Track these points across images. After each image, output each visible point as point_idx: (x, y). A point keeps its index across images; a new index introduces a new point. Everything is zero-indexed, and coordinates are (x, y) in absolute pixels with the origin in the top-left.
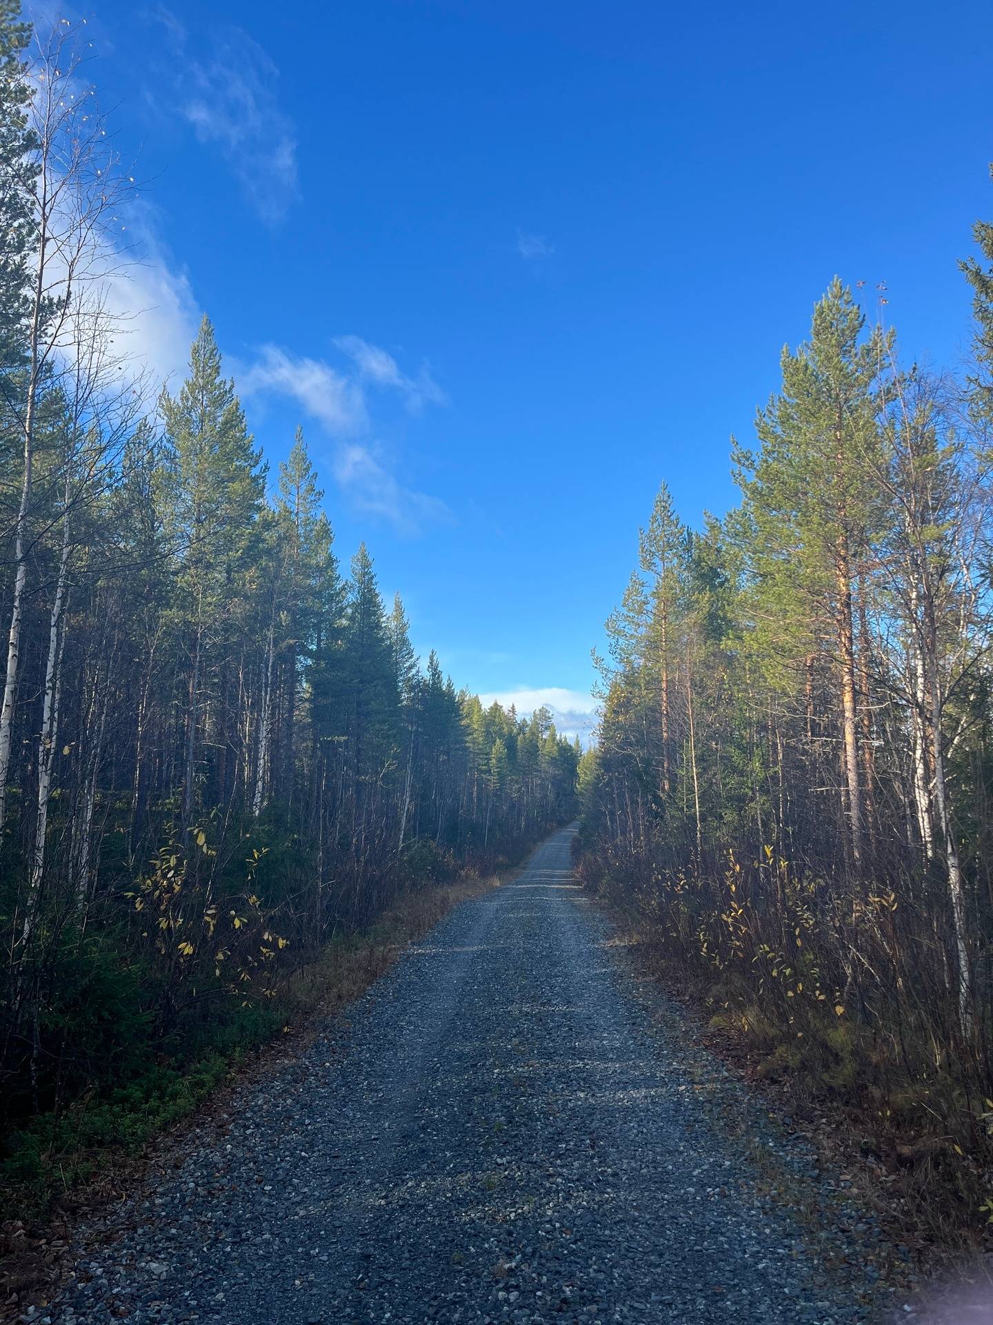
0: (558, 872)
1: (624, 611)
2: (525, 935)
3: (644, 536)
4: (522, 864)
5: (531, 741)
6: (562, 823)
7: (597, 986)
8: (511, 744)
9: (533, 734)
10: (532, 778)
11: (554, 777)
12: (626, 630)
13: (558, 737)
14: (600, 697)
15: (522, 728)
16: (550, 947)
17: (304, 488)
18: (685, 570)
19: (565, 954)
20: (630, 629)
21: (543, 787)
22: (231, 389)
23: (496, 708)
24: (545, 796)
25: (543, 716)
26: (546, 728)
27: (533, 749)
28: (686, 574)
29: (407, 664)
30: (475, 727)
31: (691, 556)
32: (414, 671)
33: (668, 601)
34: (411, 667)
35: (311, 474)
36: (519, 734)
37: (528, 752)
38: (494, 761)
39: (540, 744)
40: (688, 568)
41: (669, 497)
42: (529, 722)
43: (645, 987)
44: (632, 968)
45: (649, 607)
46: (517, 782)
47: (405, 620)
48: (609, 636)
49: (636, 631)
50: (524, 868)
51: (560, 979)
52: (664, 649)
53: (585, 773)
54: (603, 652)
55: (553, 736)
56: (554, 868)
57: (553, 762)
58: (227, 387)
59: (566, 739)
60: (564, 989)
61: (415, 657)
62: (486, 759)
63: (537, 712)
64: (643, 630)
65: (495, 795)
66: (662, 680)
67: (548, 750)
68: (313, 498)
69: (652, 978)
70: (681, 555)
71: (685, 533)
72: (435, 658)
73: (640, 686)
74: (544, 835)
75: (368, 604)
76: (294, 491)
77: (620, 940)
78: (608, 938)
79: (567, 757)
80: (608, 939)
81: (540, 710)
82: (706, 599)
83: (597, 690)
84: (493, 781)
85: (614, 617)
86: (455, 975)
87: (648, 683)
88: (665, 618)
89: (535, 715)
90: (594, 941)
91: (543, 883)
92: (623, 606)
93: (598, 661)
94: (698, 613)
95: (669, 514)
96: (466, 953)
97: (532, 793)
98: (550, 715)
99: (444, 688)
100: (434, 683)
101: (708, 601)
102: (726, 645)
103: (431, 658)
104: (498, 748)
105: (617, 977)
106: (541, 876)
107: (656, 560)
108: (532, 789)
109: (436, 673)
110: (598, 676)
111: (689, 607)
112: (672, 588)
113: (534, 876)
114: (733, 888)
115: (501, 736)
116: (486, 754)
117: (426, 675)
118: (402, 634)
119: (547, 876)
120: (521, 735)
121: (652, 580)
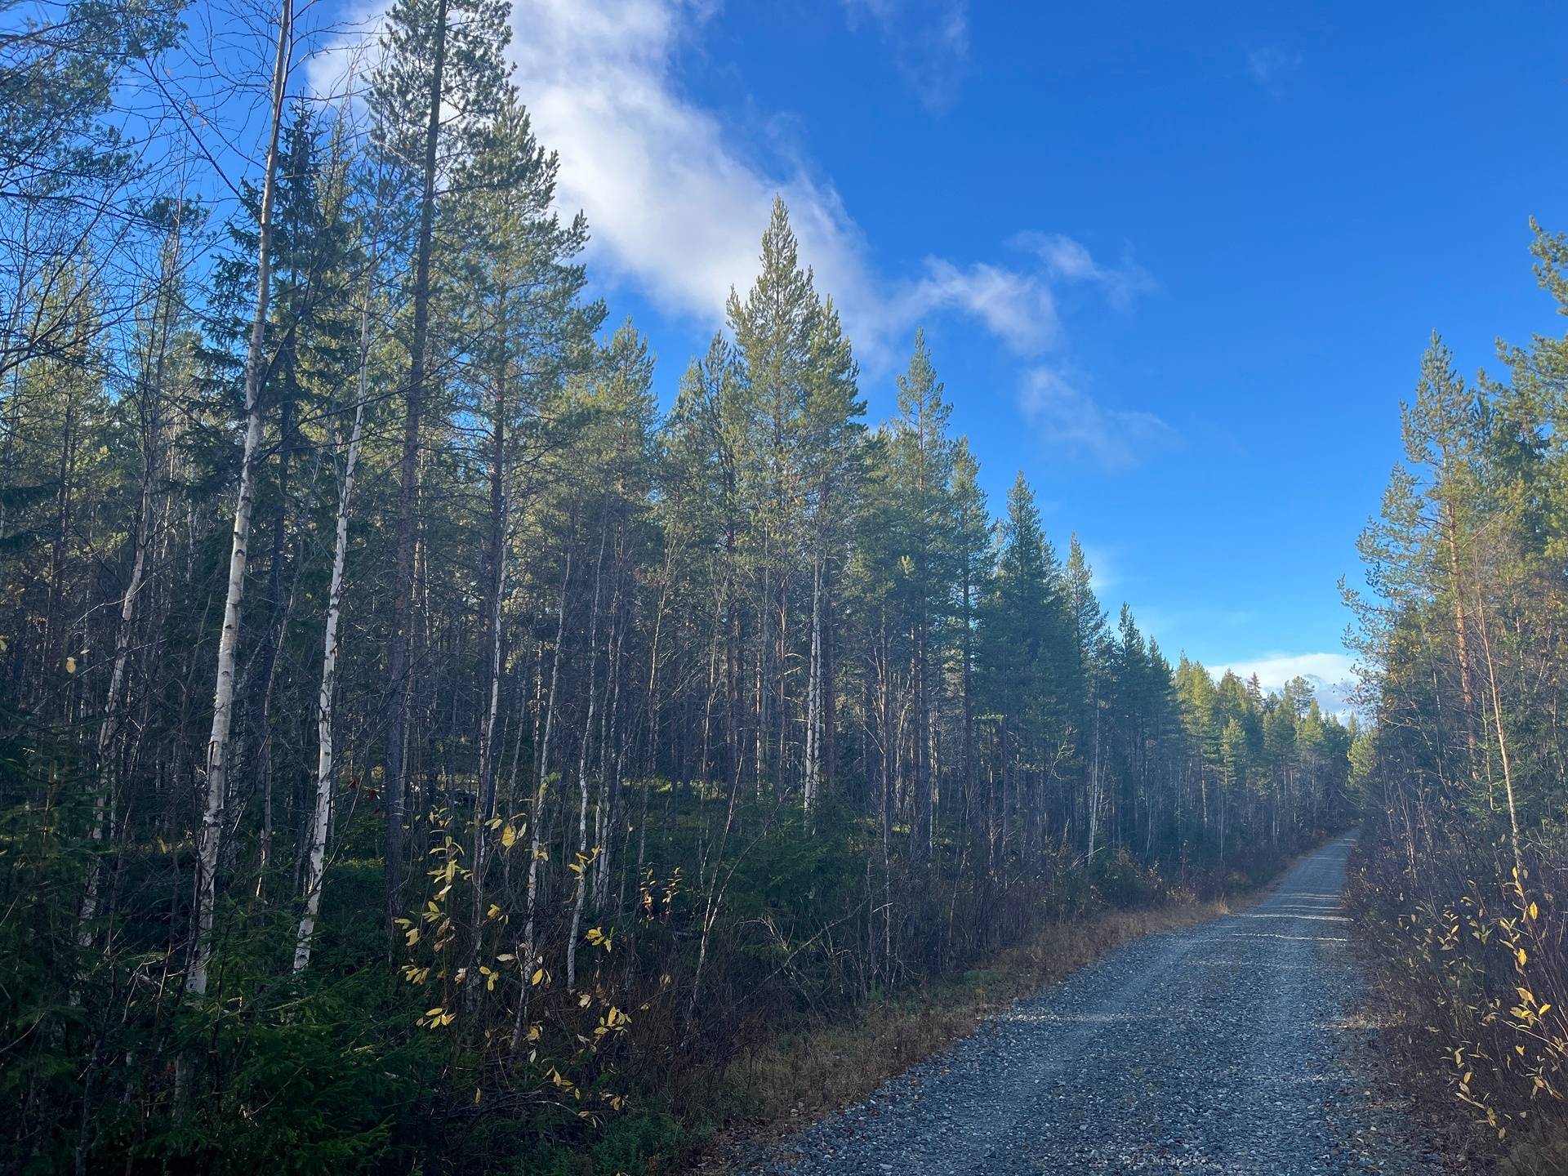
0: (1323, 897)
1: (1386, 522)
2: (1205, 998)
3: (1408, 412)
4: (1271, 886)
5: (1282, 721)
6: (1334, 831)
7: (1289, 1113)
8: (1251, 725)
9: (1284, 712)
10: (1287, 771)
11: (1320, 768)
12: (1390, 549)
13: (1323, 717)
14: (1356, 647)
15: (1270, 705)
16: (1238, 1025)
17: (927, 404)
18: (1480, 454)
19: (1259, 1038)
20: (1397, 547)
21: (1303, 783)
22: (809, 280)
23: (1230, 679)
24: (1308, 794)
25: (1300, 690)
26: (1305, 705)
27: (1286, 732)
28: (1482, 460)
29: (1092, 623)
30: (1198, 703)
31: (1489, 434)
32: (1101, 631)
33: (1456, 500)
34: (1098, 626)
35: (936, 386)
36: (1265, 713)
37: (1279, 735)
38: (1226, 747)
39: (1297, 725)
40: (1486, 452)
41: (1445, 352)
42: (1279, 697)
43: (1383, 1122)
44: (1373, 1076)
45: (1425, 513)
46: (1264, 776)
47: (1086, 567)
48: (1364, 559)
49: (1406, 548)
50: (1273, 891)
51: (1222, 1093)
52: (1455, 571)
53: (1362, 763)
54: (1357, 582)
55: (1316, 715)
56: (1317, 892)
57: (1317, 748)
58: (805, 278)
59: (1335, 718)
60: (1221, 1115)
61: (1102, 614)
62: (1216, 745)
63: (1291, 684)
64: (1417, 548)
65: (1232, 792)
66: (1455, 618)
67: (1306, 732)
68: (939, 416)
69: (1402, 1105)
70: (1471, 435)
71: (1475, 401)
72: (1128, 613)
73: (1419, 627)
74: (1307, 846)
75: (1028, 546)
76: (916, 409)
77: (1368, 1019)
78: (1350, 1010)
79: (1336, 740)
80: (1348, 1015)
81: (1294, 681)
82: (1519, 491)
83: (1352, 637)
84: (1227, 776)
85: (1369, 532)
86: (1045, 1066)
87: (1431, 621)
88: (1454, 527)
89: (1287, 688)
90: (1323, 1016)
91: (1296, 912)
92: (1383, 516)
93: (1350, 595)
94: (1507, 513)
95: (1447, 376)
96: (1090, 1026)
97: (1289, 790)
98: (1309, 687)
99: (1146, 652)
100: (1129, 646)
101: (1522, 495)
102: (1555, 550)
103: (1123, 614)
104: (1232, 731)
105: (1335, 1094)
106: (1295, 901)
107: (1431, 445)
108: (1288, 785)
109: (1132, 634)
110: (1351, 618)
111: (1492, 507)
112: (1461, 482)
113: (1285, 902)
114: (1522, 957)
115: (1237, 715)
116: (1216, 738)
117: (1119, 637)
118: (1084, 584)
119: (1305, 902)
120: (1268, 714)
121: (1429, 476)
